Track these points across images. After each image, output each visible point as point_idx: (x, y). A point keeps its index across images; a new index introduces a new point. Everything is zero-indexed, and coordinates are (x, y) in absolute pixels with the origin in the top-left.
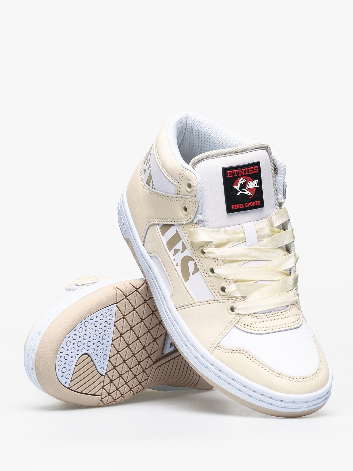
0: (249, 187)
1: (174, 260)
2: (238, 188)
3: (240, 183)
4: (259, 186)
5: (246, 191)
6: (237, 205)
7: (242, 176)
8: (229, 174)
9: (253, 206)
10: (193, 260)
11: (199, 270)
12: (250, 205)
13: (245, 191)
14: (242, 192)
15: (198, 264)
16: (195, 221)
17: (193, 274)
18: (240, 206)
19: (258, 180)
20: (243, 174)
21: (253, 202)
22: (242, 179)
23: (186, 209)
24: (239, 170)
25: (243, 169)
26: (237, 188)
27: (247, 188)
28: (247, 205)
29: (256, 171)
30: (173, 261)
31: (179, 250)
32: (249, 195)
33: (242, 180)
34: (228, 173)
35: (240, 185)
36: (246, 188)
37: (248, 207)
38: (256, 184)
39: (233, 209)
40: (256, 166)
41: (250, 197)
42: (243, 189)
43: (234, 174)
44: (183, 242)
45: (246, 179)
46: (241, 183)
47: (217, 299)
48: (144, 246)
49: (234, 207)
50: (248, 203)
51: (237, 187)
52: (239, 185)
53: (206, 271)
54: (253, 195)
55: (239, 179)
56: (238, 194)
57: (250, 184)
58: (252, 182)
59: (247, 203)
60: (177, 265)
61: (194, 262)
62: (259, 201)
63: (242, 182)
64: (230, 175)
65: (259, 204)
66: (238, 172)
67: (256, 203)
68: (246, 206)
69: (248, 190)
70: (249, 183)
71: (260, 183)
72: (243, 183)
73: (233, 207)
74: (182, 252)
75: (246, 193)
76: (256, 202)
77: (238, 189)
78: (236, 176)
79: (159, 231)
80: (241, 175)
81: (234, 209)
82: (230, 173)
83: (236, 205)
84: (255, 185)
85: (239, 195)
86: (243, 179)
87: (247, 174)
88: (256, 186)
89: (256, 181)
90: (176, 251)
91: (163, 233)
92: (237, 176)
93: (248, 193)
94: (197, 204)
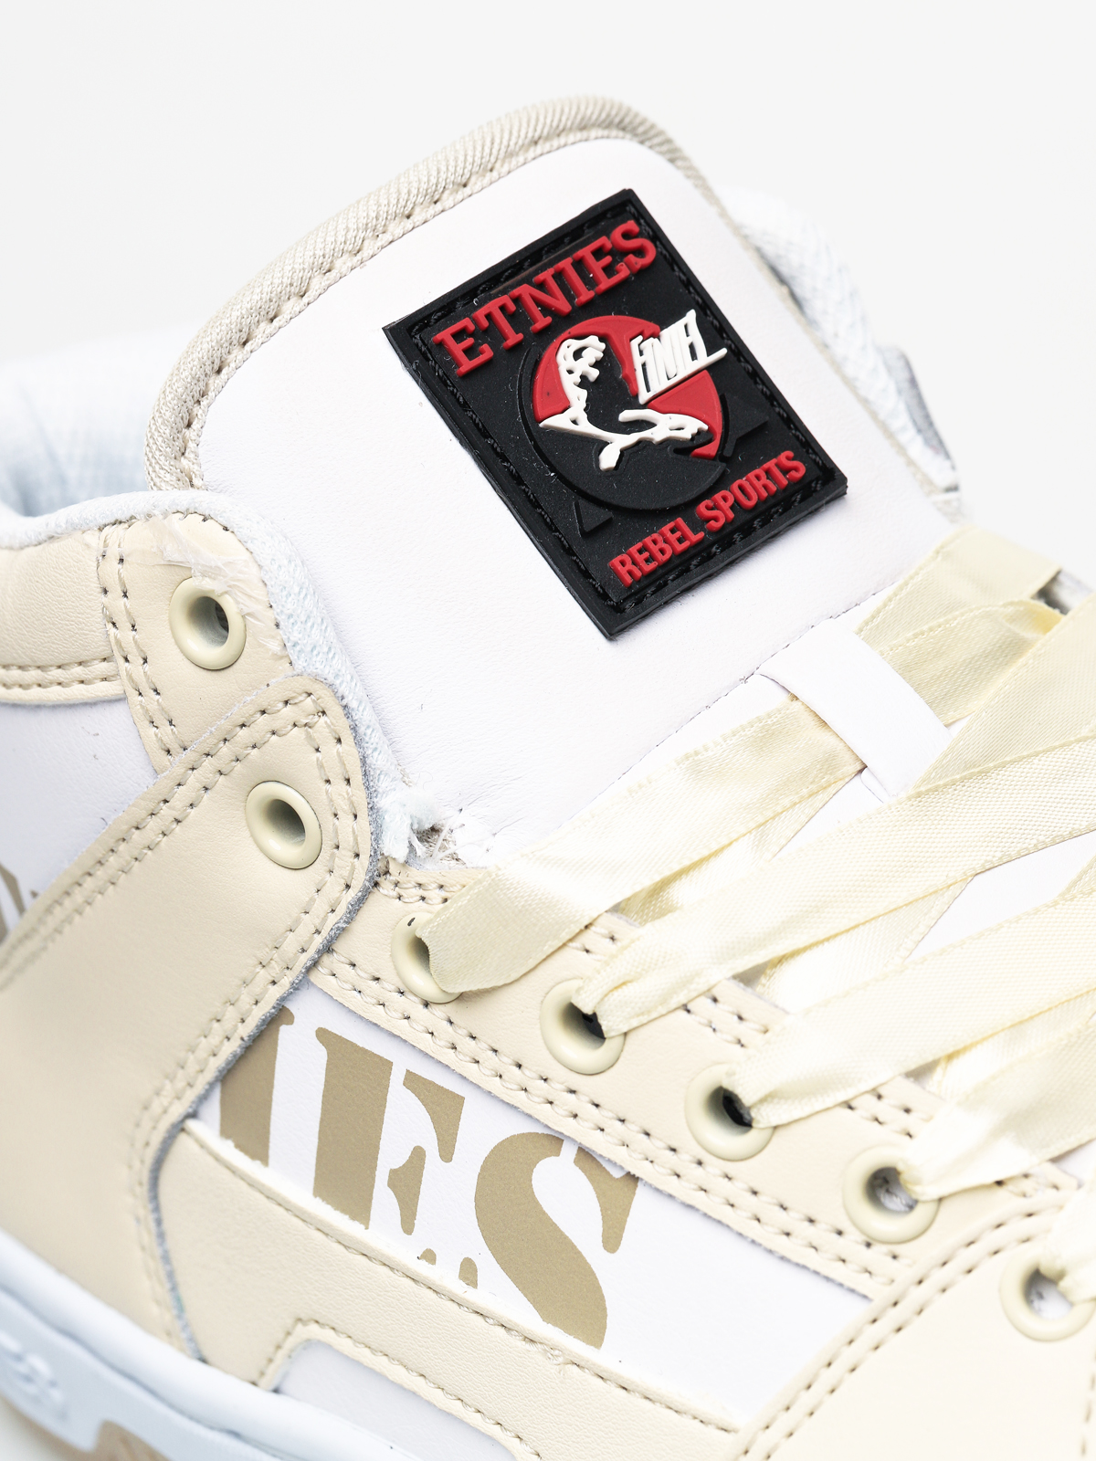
0: (659, 385)
1: (429, 1256)
2: (583, 417)
3: (576, 378)
4: (723, 352)
5: (648, 425)
6: (648, 540)
7: (561, 325)
8: (457, 348)
9: (761, 501)
10: (555, 1141)
11: (632, 1179)
12: (737, 501)
13: (646, 425)
14: (632, 438)
15: (596, 1143)
16: (395, 847)
17: (612, 1241)
18: (667, 540)
19: (691, 316)
20: (563, 305)
21: (751, 475)
22: (571, 345)
23: (285, 817)
24: (516, 292)
25: (541, 276)
26: (574, 418)
27: (644, 396)
28: (719, 509)
29: (640, 252)
30: (423, 1268)
31: (418, 1154)
32: (686, 434)
33: (578, 354)
34: (451, 342)
35: (584, 394)
36: (636, 396)
37: (728, 523)
38: (692, 347)
39: (629, 580)
40: (624, 221)
41: (711, 449)
42: (627, 415)
43: (489, 332)
44: (412, 1081)
45: (602, 330)
46: (583, 377)
47: (890, 1293)
48: (204, 1360)
49: (635, 563)
50: (718, 496)
51: (569, 414)
52: (578, 398)
53: (690, 1149)
54: (719, 430)
55: (547, 355)
56: (608, 459)
57: (647, 357)
58: (659, 337)
59: (709, 493)
60: (468, 1272)
61: (569, 1152)
62: (790, 453)
63: (586, 366)
64: (470, 352)
65: (796, 469)
66: (512, 307)
67: (768, 472)
68: (716, 519)
69: (663, 401)
70: (641, 353)
71: (716, 329)
72: (594, 374)
73: (627, 565)
74: (447, 1153)
75: (656, 435)
76: (771, 464)
77: (586, 427)
78: (513, 338)
79: (227, 1150)
80: (549, 319)
81: (639, 574)
82: (458, 336)
83: (639, 545)
84: (694, 356)
85: (613, 464)
86: (576, 344)
87: (586, 295)
88: (704, 359)
89: (680, 324)
90: (407, 1182)
91: (255, 1141)
92: (520, 336)
93: (670, 426)
94: (335, 710)
